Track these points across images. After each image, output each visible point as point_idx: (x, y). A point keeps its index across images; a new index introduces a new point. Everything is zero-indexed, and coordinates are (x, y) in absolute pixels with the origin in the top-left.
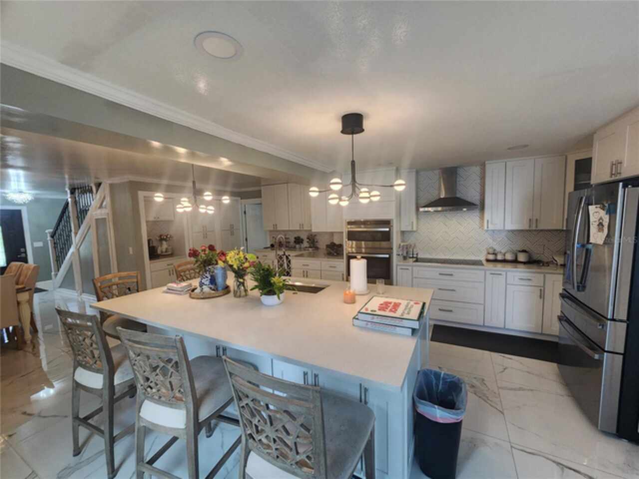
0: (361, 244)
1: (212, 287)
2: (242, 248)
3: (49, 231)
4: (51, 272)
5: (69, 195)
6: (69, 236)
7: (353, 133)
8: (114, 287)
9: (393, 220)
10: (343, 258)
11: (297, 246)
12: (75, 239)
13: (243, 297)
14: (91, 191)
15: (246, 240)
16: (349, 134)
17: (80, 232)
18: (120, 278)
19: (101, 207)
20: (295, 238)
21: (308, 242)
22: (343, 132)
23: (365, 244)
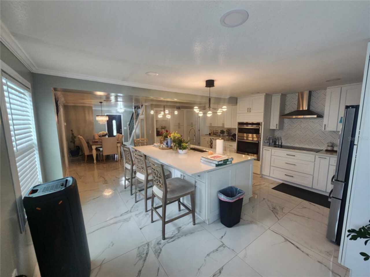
0: (244, 135)
1: (167, 146)
2: (177, 132)
3: (128, 123)
4: (128, 139)
5: (134, 110)
6: (133, 125)
7: (210, 87)
8: (140, 143)
9: (262, 123)
10: (235, 142)
11: (221, 135)
12: (135, 127)
13: (175, 150)
14: (140, 108)
15: (199, 130)
16: (208, 87)
17: (136, 124)
18: (142, 140)
19: (142, 114)
20: (221, 131)
21: (226, 133)
22: (206, 86)
23: (246, 135)
